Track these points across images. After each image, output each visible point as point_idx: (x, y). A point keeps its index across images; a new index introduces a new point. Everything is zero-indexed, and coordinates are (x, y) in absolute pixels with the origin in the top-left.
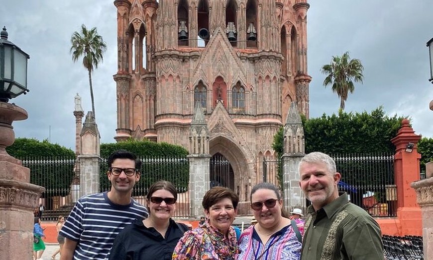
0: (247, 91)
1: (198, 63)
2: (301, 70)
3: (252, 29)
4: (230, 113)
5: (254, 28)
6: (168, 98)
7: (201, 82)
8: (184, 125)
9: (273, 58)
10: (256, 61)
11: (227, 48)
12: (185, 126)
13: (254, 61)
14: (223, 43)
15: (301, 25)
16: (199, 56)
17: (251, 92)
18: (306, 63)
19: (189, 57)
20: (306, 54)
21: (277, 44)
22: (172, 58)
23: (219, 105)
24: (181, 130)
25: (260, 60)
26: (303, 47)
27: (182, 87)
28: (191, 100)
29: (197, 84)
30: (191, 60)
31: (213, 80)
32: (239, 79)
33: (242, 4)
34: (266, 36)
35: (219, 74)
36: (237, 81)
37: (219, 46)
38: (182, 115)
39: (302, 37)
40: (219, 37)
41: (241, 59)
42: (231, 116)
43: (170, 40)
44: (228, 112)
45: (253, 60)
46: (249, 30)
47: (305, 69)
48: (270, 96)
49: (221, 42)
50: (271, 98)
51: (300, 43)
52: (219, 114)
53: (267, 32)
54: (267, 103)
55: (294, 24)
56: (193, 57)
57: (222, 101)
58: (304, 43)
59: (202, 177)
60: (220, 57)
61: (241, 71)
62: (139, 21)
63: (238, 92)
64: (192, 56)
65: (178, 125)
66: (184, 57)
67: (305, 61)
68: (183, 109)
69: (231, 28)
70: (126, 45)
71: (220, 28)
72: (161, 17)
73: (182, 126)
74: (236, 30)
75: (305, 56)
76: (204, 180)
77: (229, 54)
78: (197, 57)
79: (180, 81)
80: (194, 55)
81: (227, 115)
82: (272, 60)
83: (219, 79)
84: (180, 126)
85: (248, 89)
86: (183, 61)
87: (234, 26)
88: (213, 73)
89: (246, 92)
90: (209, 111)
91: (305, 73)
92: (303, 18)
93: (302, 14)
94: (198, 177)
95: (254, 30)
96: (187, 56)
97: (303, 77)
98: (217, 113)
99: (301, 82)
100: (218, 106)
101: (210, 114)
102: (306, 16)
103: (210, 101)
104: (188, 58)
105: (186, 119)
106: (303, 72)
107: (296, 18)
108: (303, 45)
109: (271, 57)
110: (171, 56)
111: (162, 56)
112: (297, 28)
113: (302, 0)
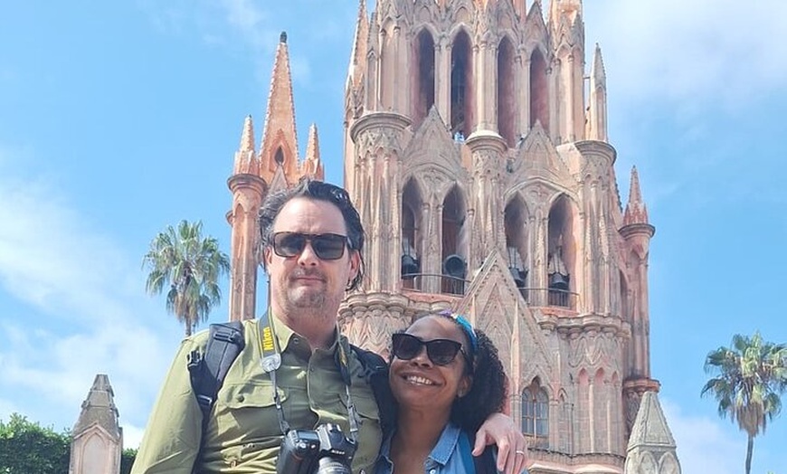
0: (553, 400)
2: (639, 367)
3: (558, 266)
5: (561, 264)
9: (612, 331)
10: (573, 336)
11: (512, 302)
13: (569, 335)
14: (504, 291)
17: (561, 402)
18: (648, 353)
20: (647, 334)
22: (390, 311)
25: (583, 335)
26: (641, 319)
32: (537, 372)
33: (538, 210)
36: (535, 376)
37: (496, 295)
39: (639, 298)
40: (496, 274)
41: (542, 328)
45: (567, 333)
47: (645, 366)
49: (500, 287)
51: (635, 308)
58: (643, 310)
60: (498, 319)
61: (541, 356)
63: (535, 401)
66: (416, 311)
71: (498, 255)
75: (645, 338)
77: (516, 315)
82: (611, 335)
85: (554, 394)
87: (518, 255)
89: (550, 403)
91: (645, 374)
92: (642, 256)
93: (641, 248)
95: (562, 268)
97: (645, 382)
99: (638, 392)
102: (647, 253)
106: (643, 371)
107: (625, 255)
108: (641, 314)
109: (609, 329)
110: (387, 307)
111: (367, 307)
112: (629, 276)
113: (639, 219)
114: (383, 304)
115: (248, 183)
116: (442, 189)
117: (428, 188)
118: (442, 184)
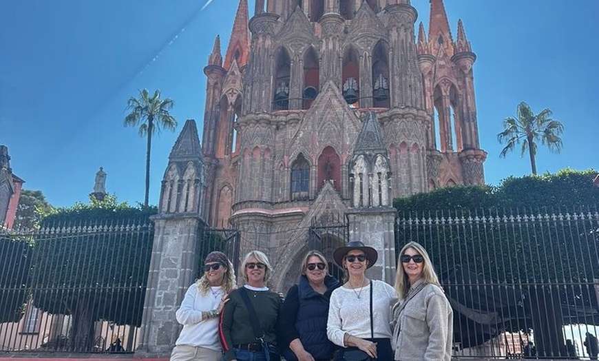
1: (298, 129)
3: (381, 83)
4: (345, 197)
5: (384, 80)
6: (251, 179)
7: (300, 156)
8: (272, 217)
9: (411, 117)
10: (385, 123)
11: (341, 108)
12: (274, 220)
13: (383, 124)
14: (335, 102)
15: (464, 82)
16: (299, 120)
18: (476, 133)
19: (286, 122)
21: (419, 99)
22: (260, 124)
23: (328, 186)
24: (267, 225)
25: (391, 122)
26: (468, 111)
27: (274, 164)
28: (286, 182)
29: (295, 158)
30: (287, 126)
31: (319, 152)
33: (365, 52)
34: (401, 89)
35: (329, 143)
37: (329, 106)
38: (271, 203)
39: (467, 98)
40: (330, 93)
41: (362, 121)
42: (345, 202)
43: (260, 102)
44: (341, 197)
45: (380, 122)
46: (377, 84)
47: (474, 142)
48: (409, 172)
49: (332, 100)
50: (410, 175)
51: (464, 106)
52: (327, 201)
53: (401, 84)
54: (404, 182)
55: (454, 81)
56: (291, 122)
57: (332, 181)
58: (470, 105)
59: (176, 260)
60: (331, 120)
62: (235, 91)
64: (289, 120)
65: (262, 218)
66: (278, 122)
67: (473, 130)
68: (272, 195)
69: (351, 84)
70: (214, 121)
71: (331, 82)
72: (250, 74)
73: (269, 220)
74: (358, 87)
75: (472, 123)
76: (179, 266)
77: (344, 115)
78: (296, 121)
79: (271, 156)
80: (291, 119)
81: (339, 202)
82: (410, 119)
83: (329, 150)
84: (265, 219)
86: (278, 128)
87: (355, 81)
88: (320, 142)
90: (312, 196)
91: (474, 146)
92: (466, 72)
93: (465, 67)
94: (168, 260)
95: (384, 84)
96: (282, 121)
97: (473, 152)
98: (324, 198)
99: (469, 159)
100: (325, 189)
101: (312, 200)
102: (471, 69)
103: (314, 181)
104: (284, 123)
105: (277, 208)
106: (472, 144)
107: (456, 73)
108: (468, 108)
109: (408, 116)
110: (258, 121)
111: (246, 123)
112: (459, 86)
113: (462, 50)
114: (254, 120)
115: (212, 70)
116: (302, 50)
117: (293, 51)
118: (303, 48)
